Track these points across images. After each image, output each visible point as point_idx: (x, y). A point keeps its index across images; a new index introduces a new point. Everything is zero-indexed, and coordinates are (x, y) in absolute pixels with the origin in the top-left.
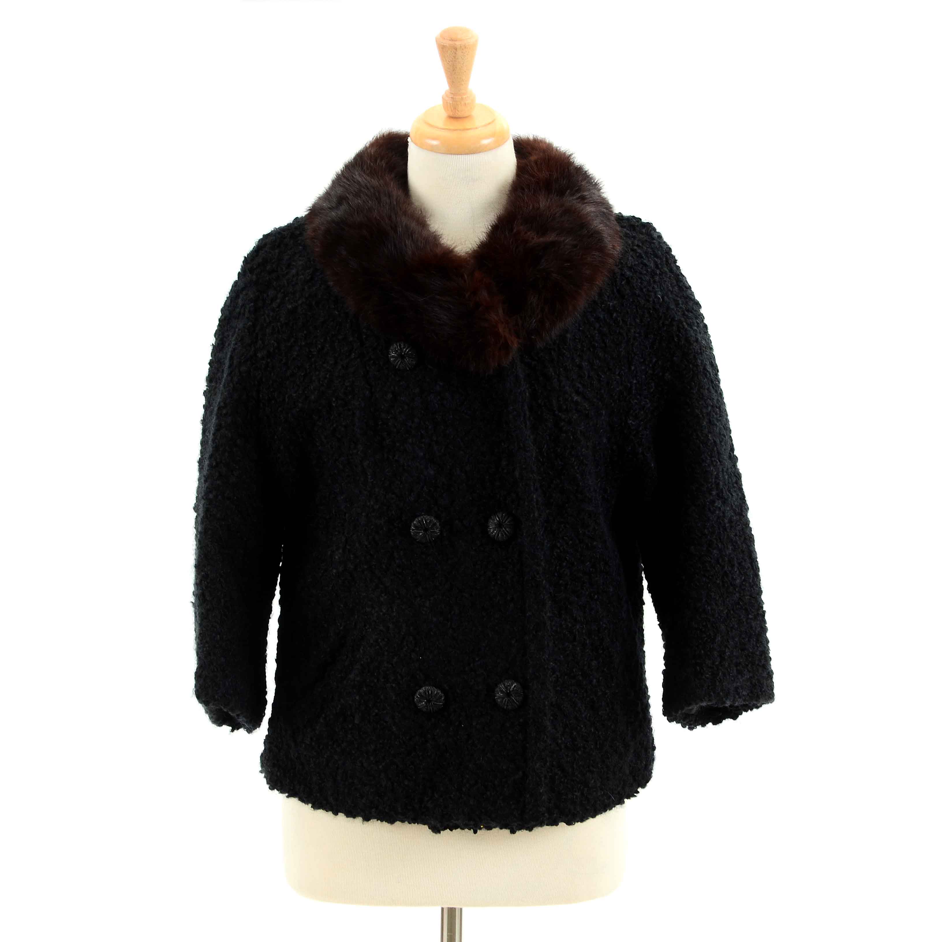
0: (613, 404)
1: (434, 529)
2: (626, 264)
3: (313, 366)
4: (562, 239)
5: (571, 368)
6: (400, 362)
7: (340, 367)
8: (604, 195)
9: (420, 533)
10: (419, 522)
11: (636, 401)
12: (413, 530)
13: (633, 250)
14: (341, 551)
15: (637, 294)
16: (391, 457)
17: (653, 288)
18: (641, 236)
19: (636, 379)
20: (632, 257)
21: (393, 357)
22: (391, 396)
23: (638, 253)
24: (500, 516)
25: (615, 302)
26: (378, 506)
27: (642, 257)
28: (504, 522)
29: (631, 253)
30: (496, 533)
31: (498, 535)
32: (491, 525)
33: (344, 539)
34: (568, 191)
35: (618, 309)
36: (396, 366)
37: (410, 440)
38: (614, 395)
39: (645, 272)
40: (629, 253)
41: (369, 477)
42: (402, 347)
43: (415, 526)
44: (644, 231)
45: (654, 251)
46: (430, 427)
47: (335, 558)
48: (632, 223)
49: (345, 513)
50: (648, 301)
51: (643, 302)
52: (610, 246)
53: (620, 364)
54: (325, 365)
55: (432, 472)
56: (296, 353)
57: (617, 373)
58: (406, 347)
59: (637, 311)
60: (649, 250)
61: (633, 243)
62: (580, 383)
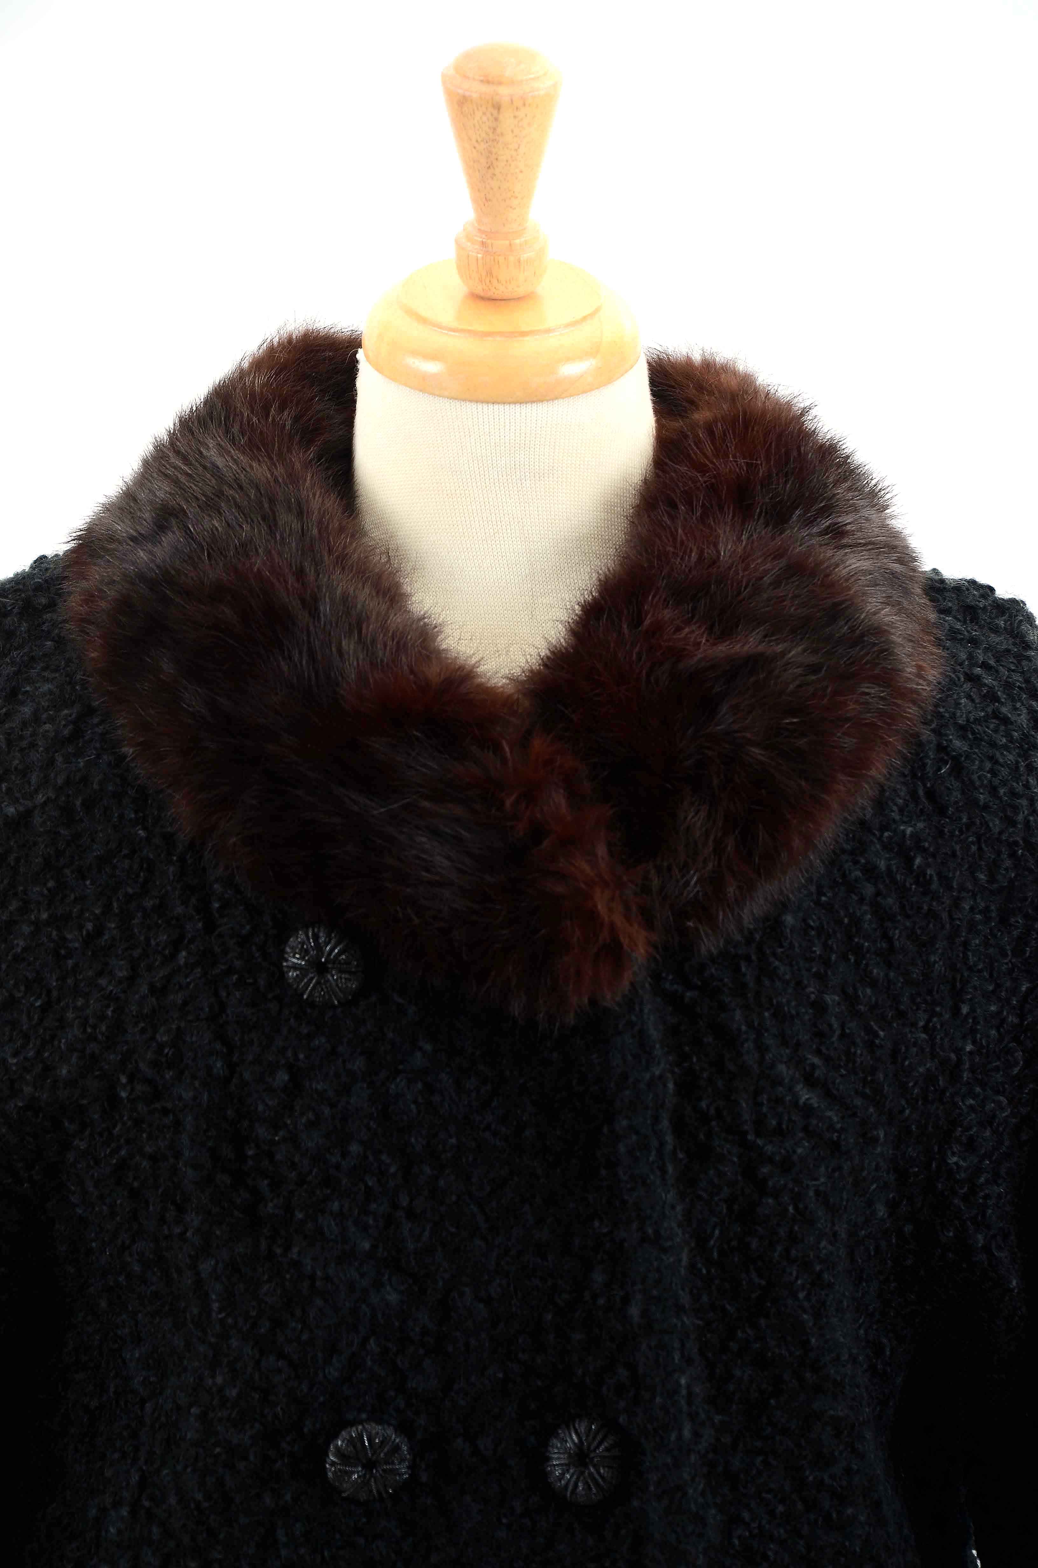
0: (907, 1112)
1: (393, 1463)
2: (953, 716)
3: (70, 981)
4: (779, 648)
5: (793, 1012)
6: (314, 981)
7: (144, 989)
8: (897, 524)
9: (353, 1473)
10: (351, 1441)
11: (972, 1102)
12: (333, 1464)
13: (970, 678)
14: (125, 1511)
15: (981, 803)
16: (279, 1251)
17: (1027, 786)
18: (994, 638)
19: (974, 1042)
20: (969, 697)
21: (295, 967)
22: (286, 1078)
23: (985, 685)
24: (582, 1429)
25: (921, 825)
26: (234, 1392)
27: (997, 699)
28: (592, 1448)
29: (967, 686)
30: (569, 1480)
31: (576, 1486)
32: (556, 1456)
33: (135, 1478)
34: (798, 512)
35: (927, 845)
36: (302, 995)
37: (336, 1206)
38: (911, 1084)
39: (1004, 740)
40: (961, 686)
41: (215, 1306)
42: (322, 940)
43: (339, 1452)
44: (1002, 623)
45: (1027, 681)
46: (392, 1170)
47: (107, 1531)
48: (969, 601)
49: (143, 1402)
50: (1013, 823)
51: (996, 824)
52: (910, 670)
53: (929, 998)
54: (103, 982)
55: (393, 1297)
56: (22, 943)
57: (921, 1024)
58: (333, 942)
59: (980, 849)
60: (1017, 678)
61: (971, 657)
62: (818, 1052)
